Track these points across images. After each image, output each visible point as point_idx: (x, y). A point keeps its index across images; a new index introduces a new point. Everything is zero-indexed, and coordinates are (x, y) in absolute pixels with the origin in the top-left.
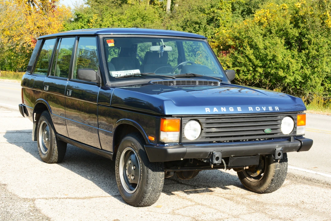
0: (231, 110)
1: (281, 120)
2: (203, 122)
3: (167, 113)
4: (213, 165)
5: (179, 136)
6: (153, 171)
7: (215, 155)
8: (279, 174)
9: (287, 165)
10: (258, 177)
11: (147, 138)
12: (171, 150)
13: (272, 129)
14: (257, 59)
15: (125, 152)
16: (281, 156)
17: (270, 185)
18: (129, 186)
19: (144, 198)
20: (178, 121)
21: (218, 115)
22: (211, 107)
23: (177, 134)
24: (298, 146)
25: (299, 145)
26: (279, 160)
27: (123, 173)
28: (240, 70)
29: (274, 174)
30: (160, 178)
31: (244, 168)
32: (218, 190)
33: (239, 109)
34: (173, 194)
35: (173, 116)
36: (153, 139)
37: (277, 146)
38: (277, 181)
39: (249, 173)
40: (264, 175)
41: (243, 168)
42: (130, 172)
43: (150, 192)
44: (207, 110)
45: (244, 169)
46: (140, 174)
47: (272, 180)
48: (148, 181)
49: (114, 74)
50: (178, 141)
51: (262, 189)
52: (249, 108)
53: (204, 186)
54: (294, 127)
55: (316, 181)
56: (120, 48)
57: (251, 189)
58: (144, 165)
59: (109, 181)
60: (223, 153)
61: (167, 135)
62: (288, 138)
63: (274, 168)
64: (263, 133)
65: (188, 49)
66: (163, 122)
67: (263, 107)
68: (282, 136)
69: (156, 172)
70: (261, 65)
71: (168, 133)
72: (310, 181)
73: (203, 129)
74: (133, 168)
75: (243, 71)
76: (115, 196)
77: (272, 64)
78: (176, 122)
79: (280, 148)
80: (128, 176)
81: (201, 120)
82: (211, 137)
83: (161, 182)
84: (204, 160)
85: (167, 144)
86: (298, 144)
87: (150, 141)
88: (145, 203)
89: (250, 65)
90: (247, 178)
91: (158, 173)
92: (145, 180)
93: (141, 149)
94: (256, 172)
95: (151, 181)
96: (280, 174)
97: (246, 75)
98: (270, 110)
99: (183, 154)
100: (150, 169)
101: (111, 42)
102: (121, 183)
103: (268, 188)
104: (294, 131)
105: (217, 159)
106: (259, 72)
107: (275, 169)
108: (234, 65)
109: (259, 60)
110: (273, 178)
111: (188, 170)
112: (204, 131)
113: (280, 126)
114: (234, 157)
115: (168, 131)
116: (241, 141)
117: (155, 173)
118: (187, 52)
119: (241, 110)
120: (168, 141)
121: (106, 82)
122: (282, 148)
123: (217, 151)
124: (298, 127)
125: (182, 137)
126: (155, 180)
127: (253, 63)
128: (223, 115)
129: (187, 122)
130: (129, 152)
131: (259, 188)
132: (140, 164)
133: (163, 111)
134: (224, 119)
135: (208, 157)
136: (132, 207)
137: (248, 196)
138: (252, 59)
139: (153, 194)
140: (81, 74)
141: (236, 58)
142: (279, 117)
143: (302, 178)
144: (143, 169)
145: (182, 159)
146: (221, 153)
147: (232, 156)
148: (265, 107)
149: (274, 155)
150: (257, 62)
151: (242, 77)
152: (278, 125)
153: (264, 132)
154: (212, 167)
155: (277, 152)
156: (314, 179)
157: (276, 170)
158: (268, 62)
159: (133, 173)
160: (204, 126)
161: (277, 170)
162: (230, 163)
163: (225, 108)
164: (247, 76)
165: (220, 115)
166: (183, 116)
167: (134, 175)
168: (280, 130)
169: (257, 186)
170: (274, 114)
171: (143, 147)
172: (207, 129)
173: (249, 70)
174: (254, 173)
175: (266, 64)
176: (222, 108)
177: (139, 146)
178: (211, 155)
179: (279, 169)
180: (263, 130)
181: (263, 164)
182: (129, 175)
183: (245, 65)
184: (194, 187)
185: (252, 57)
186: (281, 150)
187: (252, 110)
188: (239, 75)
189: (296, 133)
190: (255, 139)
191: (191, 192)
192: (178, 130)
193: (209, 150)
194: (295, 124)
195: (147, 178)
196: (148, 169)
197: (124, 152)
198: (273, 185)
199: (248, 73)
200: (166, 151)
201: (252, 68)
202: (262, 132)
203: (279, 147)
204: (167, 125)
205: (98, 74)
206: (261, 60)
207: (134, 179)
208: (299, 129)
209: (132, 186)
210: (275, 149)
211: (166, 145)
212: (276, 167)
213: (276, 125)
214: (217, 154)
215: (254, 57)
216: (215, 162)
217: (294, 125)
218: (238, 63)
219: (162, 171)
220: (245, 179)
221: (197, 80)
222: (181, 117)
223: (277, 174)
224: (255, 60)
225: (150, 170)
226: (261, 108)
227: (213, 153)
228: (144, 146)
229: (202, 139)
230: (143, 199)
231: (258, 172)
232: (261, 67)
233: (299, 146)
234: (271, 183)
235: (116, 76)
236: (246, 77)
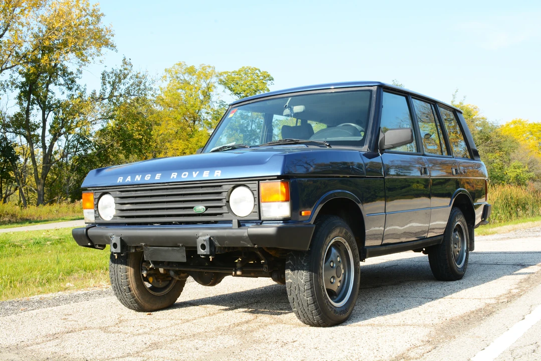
0: (148, 178)
2: (113, 196)
7: (111, 241)
16: (206, 250)
20: (91, 195)
25: (246, 234)
31: (234, 272)
35: (88, 189)
37: (201, 234)
44: (120, 180)
54: (255, 204)
60: (125, 238)
79: (206, 237)
86: (243, 233)
98: (205, 176)
101: (233, 112)
105: (115, 245)
115: (85, 208)
119: (159, 178)
123: (117, 236)
128: (138, 185)
134: (140, 192)
147: (144, 244)
148: (197, 172)
152: (222, 201)
153: (193, 210)
155: (200, 242)
162: (145, 255)
163: (141, 176)
165: (134, 186)
170: (211, 183)
172: (119, 205)
176: (137, 176)
187: (176, 177)
189: (258, 215)
192: (93, 207)
210: (198, 238)
213: (218, 200)
216: (113, 250)
217: (254, 201)
222: (95, 190)
226: (190, 173)
227: (111, 238)
229: (115, 219)
233: (247, 237)
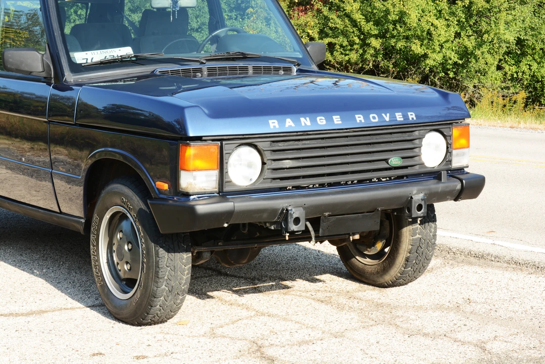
0: (321, 122)
1: (421, 138)
2: (265, 149)
3: (191, 134)
4: (288, 234)
5: (218, 179)
6: (168, 251)
7: (291, 215)
8: (419, 248)
9: (436, 228)
10: (379, 255)
11: (154, 185)
12: (203, 208)
13: (403, 158)
14: (368, 21)
15: (110, 215)
16: (422, 211)
17: (403, 269)
18: (120, 285)
19: (152, 307)
20: (214, 148)
21: (296, 134)
22: (280, 117)
23: (215, 173)
24: (455, 190)
25: (459, 186)
26: (420, 219)
27: (108, 259)
28: (335, 44)
29: (410, 247)
30: (183, 266)
31: (351, 237)
32: (300, 285)
33: (337, 121)
34: (209, 297)
35: (204, 138)
36: (166, 186)
37: (415, 192)
38: (418, 262)
39: (361, 248)
40: (391, 251)
41: (349, 238)
42: (121, 256)
43: (165, 294)
44: (273, 125)
45: (351, 239)
46: (142, 258)
47: (407, 260)
48: (158, 272)
49: (80, 57)
50: (217, 190)
51: (388, 278)
52: (357, 116)
53: (272, 278)
54: (447, 151)
55: (493, 259)
56: (90, 4)
57: (366, 279)
58: (149, 239)
59: (78, 276)
60: (308, 209)
61: (195, 178)
62: (435, 175)
63: (409, 235)
64: (386, 166)
65: (229, 5)
66: (185, 152)
67: (383, 115)
68: (423, 170)
69: (174, 253)
70: (376, 32)
71: (195, 173)
72: (480, 257)
73: (265, 164)
74: (126, 247)
75: (341, 46)
76: (92, 307)
77: (397, 30)
78: (211, 150)
79: (421, 196)
80: (118, 264)
81: (260, 145)
82: (282, 179)
83: (186, 273)
84: (271, 226)
85: (194, 197)
86: (456, 186)
87: (160, 191)
88: (154, 317)
89: (353, 32)
90: (357, 257)
91: (178, 255)
92: (153, 271)
93: (141, 210)
94: (374, 245)
95: (165, 272)
96: (423, 246)
97: (347, 52)
98: (398, 119)
99: (229, 214)
100: (161, 247)
102: (103, 280)
103: (399, 275)
104: (447, 160)
105: (297, 221)
106: (372, 47)
107: (412, 238)
108: (323, 34)
109: (372, 23)
110: (409, 255)
111: (239, 247)
112: (269, 167)
113: (420, 150)
114: (329, 216)
115: (196, 169)
116: (342, 185)
117: (172, 255)
118: (225, 12)
119: (340, 122)
120: (196, 191)
121: (63, 75)
122: (425, 194)
123: (297, 207)
124: (454, 152)
125: (225, 180)
126: (173, 269)
127: (360, 30)
128: (305, 133)
129: (233, 151)
130: (118, 217)
131: (381, 276)
132: (141, 240)
133: (184, 128)
134: (308, 142)
135: (279, 218)
136: (128, 326)
137: (360, 294)
138: (359, 21)
139: (170, 298)
140: (11, 60)
141: (327, 19)
142: (417, 133)
143: (466, 253)
144: (148, 249)
145: (226, 225)
146: (304, 208)
147: (327, 214)
148: (388, 115)
149: (410, 210)
150: (368, 27)
151: (340, 58)
152: (415, 150)
153: (388, 164)
154: (287, 238)
155: (415, 202)
156: (488, 255)
157: (413, 240)
158: (391, 27)
159: (128, 257)
160: (268, 156)
161: (416, 239)
162: (322, 229)
163: (308, 118)
164: (348, 55)
165: (299, 133)
166: (225, 137)
167: (129, 261)
168: (420, 159)
169: (378, 272)
170: (406, 128)
171: (146, 204)
172: (273, 162)
173: (352, 44)
174: (370, 248)
175: (387, 31)
176: (302, 119)
177: (137, 202)
178: (285, 214)
179: (420, 236)
180: (386, 160)
181: (388, 229)
182: (119, 262)
183: (345, 34)
184: (253, 280)
185: (358, 17)
186: (422, 200)
187: (363, 121)
188: (332, 54)
189: (451, 164)
190: (371, 180)
191: (246, 292)
192: (216, 167)
193: (280, 204)
194: (449, 146)
195: (157, 266)
196: (157, 248)
197: (107, 216)
198: (410, 268)
199: (351, 50)
200: (192, 209)
201: (359, 38)
202: (383, 165)
203: (419, 194)
204: (192, 157)
205: (47, 58)
206: (377, 23)
207: (130, 270)
208: (457, 155)
209: (126, 284)
210: (412, 198)
211: (192, 197)
212: (414, 234)
213: (411, 149)
214: (296, 213)
215: (361, 16)
216: (293, 227)
217: (447, 148)
218: (331, 29)
219: (187, 251)
220: (353, 260)
221: (250, 65)
222: (221, 140)
223: (415, 248)
224: (363, 23)
225: (161, 249)
226: (380, 117)
227: (287, 210)
228: (149, 202)
229: (265, 183)
230: (150, 309)
231: (379, 246)
232: (376, 36)
233: (458, 190)
234: (406, 266)
235: (84, 61)
236: (347, 58)
